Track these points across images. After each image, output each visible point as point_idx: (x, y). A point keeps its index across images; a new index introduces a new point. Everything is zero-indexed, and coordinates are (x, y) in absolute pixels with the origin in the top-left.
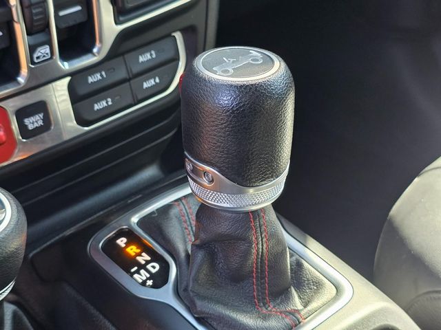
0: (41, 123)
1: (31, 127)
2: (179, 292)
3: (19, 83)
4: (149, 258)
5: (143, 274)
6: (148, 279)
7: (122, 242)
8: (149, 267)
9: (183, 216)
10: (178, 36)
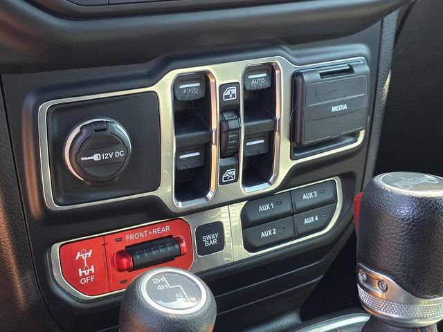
0: (215, 241)
1: (207, 244)
3: (207, 199)
10: (337, 180)
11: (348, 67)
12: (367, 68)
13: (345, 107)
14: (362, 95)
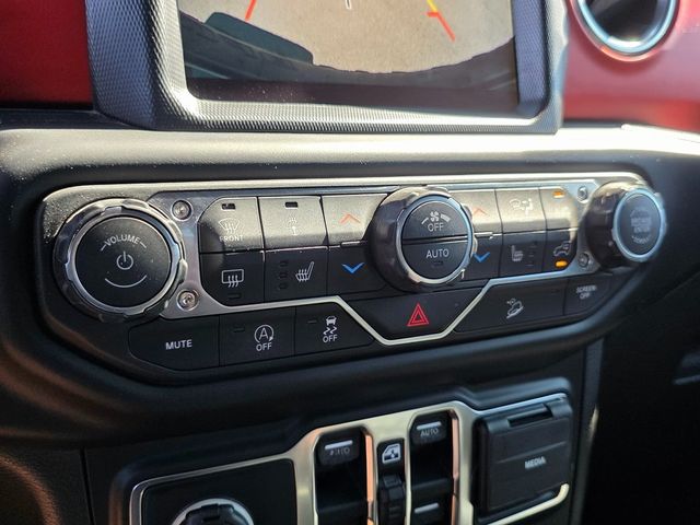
11: (544, 409)
12: (568, 409)
13: (542, 461)
14: (563, 444)
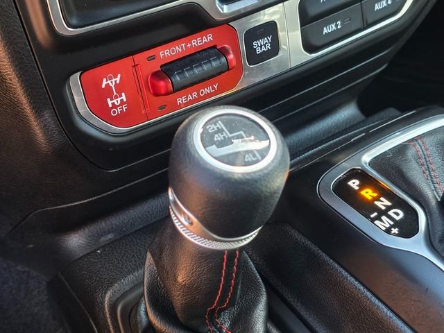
0: (268, 46)
1: (258, 51)
2: (434, 243)
4: (389, 204)
5: (385, 221)
6: (392, 226)
7: (354, 184)
8: (391, 213)
9: (420, 158)
